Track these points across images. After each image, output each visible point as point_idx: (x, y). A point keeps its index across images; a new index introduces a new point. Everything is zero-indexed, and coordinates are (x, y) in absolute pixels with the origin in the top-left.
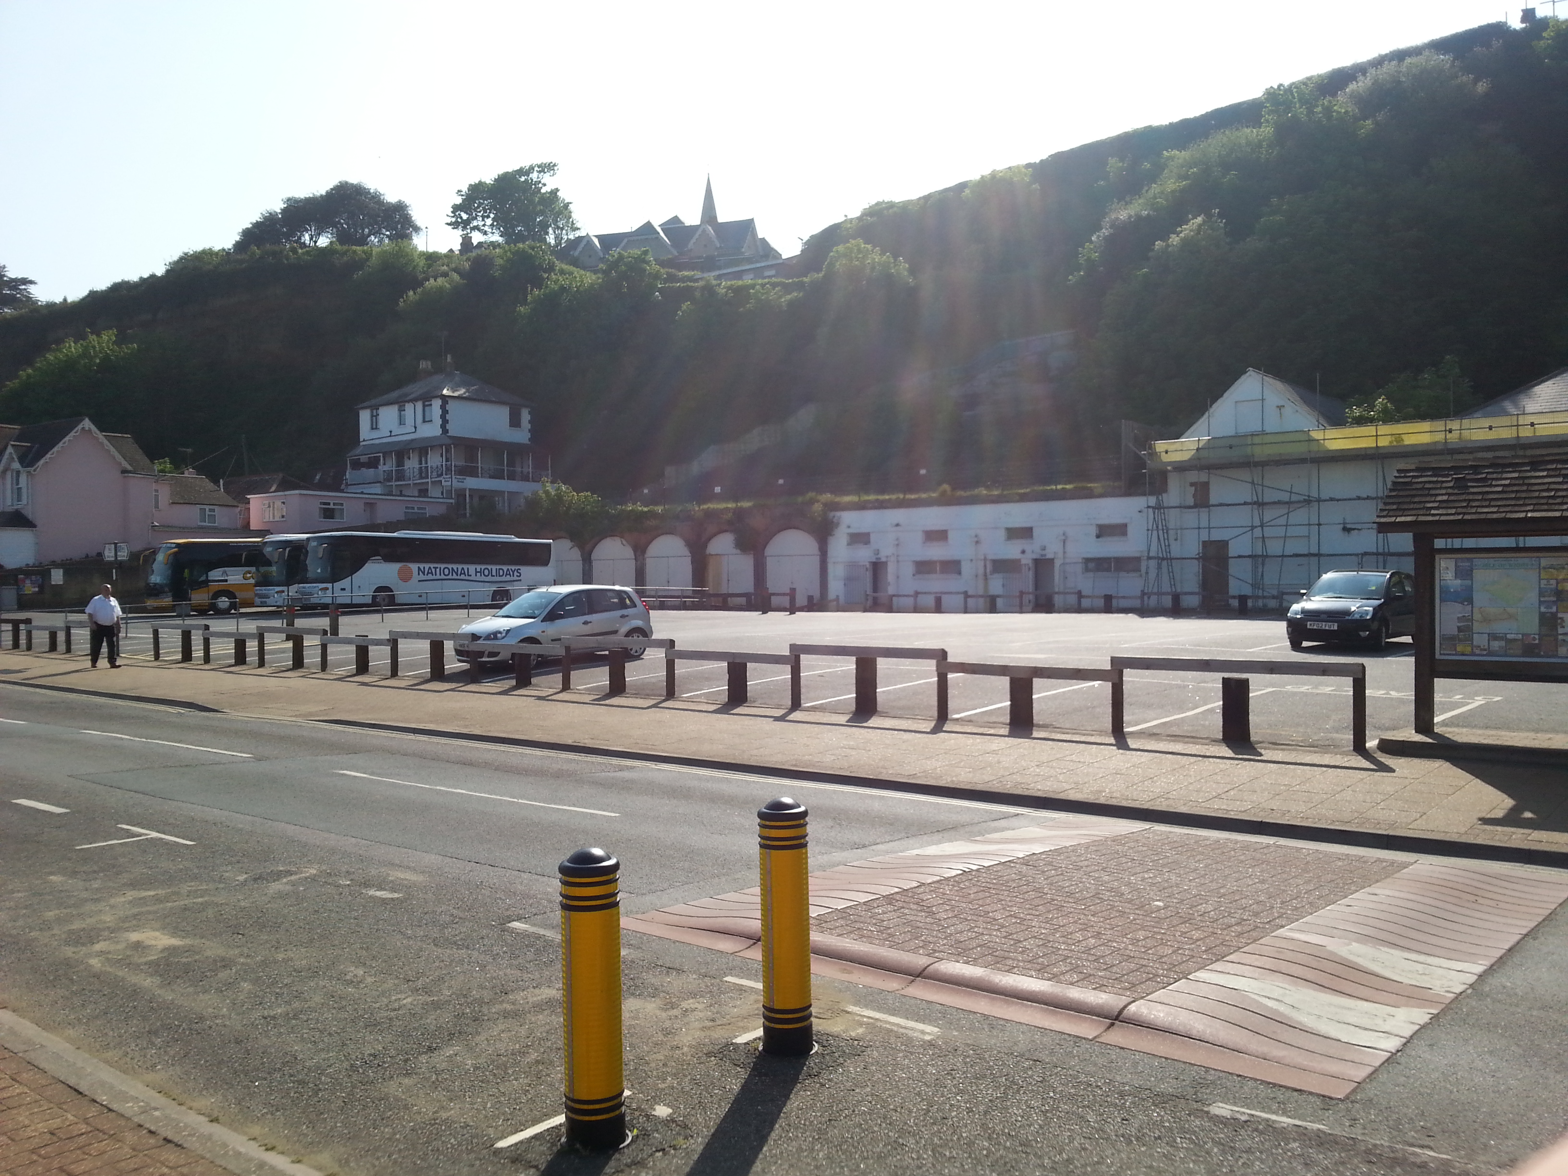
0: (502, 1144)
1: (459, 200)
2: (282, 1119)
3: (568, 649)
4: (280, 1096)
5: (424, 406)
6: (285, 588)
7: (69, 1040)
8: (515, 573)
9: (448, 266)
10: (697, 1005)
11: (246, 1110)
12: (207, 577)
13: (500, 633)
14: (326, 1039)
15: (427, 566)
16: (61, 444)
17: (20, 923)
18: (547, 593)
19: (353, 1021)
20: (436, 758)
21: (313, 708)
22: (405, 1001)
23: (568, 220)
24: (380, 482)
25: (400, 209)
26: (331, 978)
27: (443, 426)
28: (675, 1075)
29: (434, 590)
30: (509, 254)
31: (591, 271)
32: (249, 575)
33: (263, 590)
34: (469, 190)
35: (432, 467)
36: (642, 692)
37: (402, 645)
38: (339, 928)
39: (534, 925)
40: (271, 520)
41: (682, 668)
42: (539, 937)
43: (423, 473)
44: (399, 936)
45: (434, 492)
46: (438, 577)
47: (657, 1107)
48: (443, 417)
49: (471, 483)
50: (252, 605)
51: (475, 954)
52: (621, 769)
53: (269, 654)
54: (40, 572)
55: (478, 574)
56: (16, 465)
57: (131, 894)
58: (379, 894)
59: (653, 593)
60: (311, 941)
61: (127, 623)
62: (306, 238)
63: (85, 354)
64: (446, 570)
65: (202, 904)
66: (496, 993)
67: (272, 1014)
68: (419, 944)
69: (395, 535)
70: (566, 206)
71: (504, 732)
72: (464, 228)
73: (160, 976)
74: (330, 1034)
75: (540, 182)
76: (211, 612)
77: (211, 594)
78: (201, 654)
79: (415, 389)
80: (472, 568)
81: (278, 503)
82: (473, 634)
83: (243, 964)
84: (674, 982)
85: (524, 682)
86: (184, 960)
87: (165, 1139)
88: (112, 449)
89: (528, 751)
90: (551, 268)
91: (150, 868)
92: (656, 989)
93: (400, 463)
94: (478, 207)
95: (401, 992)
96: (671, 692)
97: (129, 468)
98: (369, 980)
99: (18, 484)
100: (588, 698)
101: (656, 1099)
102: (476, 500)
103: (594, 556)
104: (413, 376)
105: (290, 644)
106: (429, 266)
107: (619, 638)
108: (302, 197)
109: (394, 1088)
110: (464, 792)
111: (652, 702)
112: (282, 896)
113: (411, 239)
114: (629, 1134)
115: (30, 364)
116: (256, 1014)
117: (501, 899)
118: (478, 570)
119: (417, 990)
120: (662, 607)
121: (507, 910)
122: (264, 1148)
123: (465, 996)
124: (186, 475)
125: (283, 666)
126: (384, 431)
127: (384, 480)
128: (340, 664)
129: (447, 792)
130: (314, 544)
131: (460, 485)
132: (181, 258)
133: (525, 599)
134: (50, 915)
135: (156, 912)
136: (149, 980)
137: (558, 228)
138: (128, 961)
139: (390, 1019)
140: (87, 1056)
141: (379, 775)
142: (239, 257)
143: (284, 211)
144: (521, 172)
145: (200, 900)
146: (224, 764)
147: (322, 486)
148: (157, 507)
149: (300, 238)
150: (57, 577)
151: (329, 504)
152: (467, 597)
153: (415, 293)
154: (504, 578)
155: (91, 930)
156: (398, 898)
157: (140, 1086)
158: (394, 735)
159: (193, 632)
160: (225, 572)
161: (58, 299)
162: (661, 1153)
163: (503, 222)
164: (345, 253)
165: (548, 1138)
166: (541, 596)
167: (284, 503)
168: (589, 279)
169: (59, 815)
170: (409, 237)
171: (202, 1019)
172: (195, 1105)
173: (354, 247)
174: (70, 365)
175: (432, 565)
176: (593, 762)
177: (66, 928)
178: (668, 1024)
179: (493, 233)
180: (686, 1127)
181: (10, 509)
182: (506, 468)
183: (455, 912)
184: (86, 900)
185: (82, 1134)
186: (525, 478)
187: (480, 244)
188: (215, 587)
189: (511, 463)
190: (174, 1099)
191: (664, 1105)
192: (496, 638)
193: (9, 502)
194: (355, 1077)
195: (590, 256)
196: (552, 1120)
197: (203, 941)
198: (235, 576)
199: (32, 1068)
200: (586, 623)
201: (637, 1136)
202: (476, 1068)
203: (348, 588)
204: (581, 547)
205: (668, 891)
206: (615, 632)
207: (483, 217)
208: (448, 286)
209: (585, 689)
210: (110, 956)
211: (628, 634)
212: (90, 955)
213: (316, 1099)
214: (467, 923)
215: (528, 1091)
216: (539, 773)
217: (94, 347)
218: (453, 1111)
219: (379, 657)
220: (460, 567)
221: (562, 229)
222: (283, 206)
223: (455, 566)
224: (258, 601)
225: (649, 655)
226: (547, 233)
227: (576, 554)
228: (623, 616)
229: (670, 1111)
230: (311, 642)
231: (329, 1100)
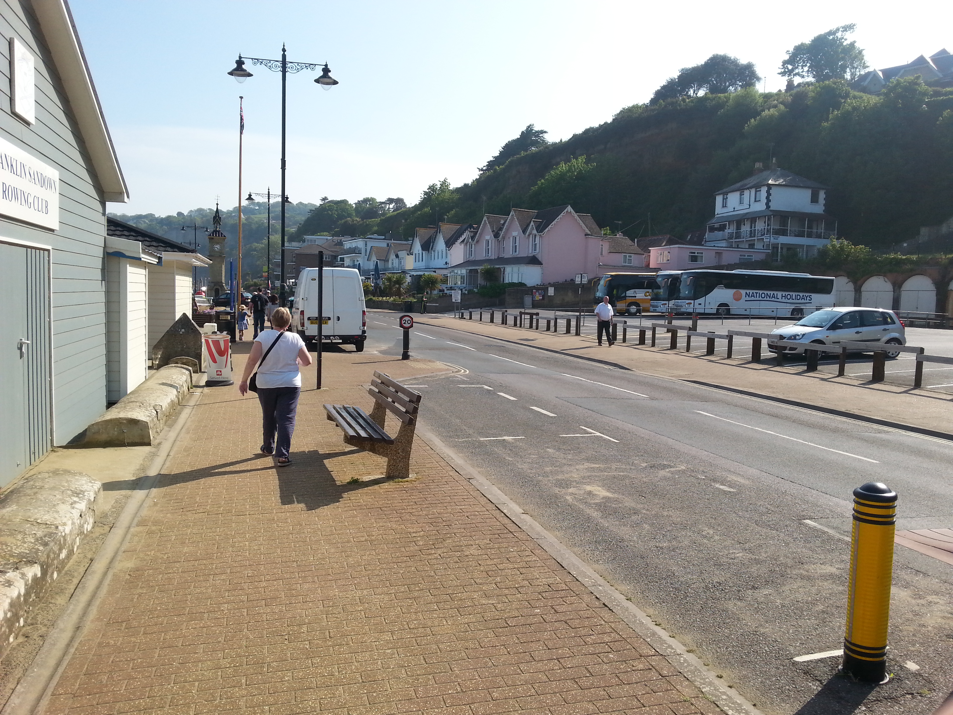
0: (798, 659)
1: (787, 57)
2: (666, 608)
3: (844, 349)
4: (665, 594)
5: (756, 192)
6: (667, 302)
7: (556, 537)
8: (808, 298)
9: (777, 100)
10: (938, 600)
11: (646, 598)
12: (626, 294)
13: (798, 335)
14: (691, 567)
15: (751, 292)
16: (556, 220)
17: (534, 471)
18: (832, 311)
19: (707, 560)
20: (755, 410)
21: (682, 373)
22: (738, 555)
23: (861, 62)
24: (726, 240)
25: (749, 67)
26: (694, 532)
27: (767, 204)
28: (922, 644)
29: (756, 307)
30: (818, 89)
31: (876, 95)
32: (647, 294)
33: (655, 303)
34: (794, 50)
35: (758, 230)
36: (896, 381)
37: (735, 339)
38: (699, 503)
39: (821, 524)
40: (662, 262)
41: (928, 368)
42: (824, 533)
43: (752, 233)
44: (734, 515)
45: (758, 245)
46: (758, 299)
47: (908, 662)
48: (768, 198)
49: (783, 240)
50: (648, 311)
51: (782, 535)
52: (880, 432)
53: (657, 339)
54: (543, 288)
55: (784, 298)
56: (535, 232)
57: (587, 465)
58: (721, 487)
59: (905, 315)
60: (683, 508)
61: (584, 318)
62: (691, 92)
63: (569, 170)
64: (763, 295)
65: (623, 476)
66: (796, 562)
67: (661, 546)
68: (747, 522)
69: (733, 272)
70: (860, 52)
71: (798, 399)
72: (789, 75)
73: (602, 512)
74: (693, 565)
75: (843, 38)
76: (627, 314)
77: (627, 304)
78: (622, 337)
79: (752, 180)
80: (780, 294)
81: (666, 253)
82: (781, 335)
83: (644, 514)
84: (921, 581)
85: (812, 368)
86: (614, 505)
87: (604, 604)
88: (581, 222)
89: (814, 412)
90: (847, 95)
91: (596, 452)
92: (907, 583)
93: (738, 228)
94: (800, 60)
95: (735, 549)
96: (918, 383)
97: (589, 233)
98: (717, 538)
99: (535, 241)
100: (856, 383)
101: (908, 656)
102: (785, 250)
103: (863, 289)
104: (750, 173)
105: (669, 335)
106: (765, 102)
107: (881, 345)
108: (690, 67)
109: (730, 605)
110: (773, 433)
111: (903, 389)
112: (665, 479)
113: (755, 86)
114: (887, 675)
115: (543, 177)
116: (652, 544)
117: (798, 504)
118: (784, 295)
119: (746, 550)
120: (912, 325)
121: (803, 511)
122: (655, 623)
123: (775, 560)
124: (618, 236)
125: (665, 347)
126: (730, 208)
127: (728, 238)
128: (697, 348)
129: (762, 432)
130: (685, 276)
131: (776, 241)
132: (621, 112)
133: (817, 315)
134: (548, 469)
135: (599, 477)
136: (596, 513)
137: (853, 68)
138: (585, 501)
139: (729, 564)
140: (565, 548)
141: (719, 416)
142: (653, 108)
143: (679, 77)
144: (830, 33)
145: (622, 474)
146: (634, 399)
147: (691, 242)
148: (602, 254)
149: (687, 93)
150: (551, 291)
151: (694, 253)
152: (775, 312)
153: (755, 120)
154: (800, 301)
155: (567, 481)
156: (733, 492)
157: (591, 570)
158: (728, 393)
159: (618, 324)
160: (635, 292)
161: (558, 141)
162: (910, 696)
163: (816, 69)
164: (714, 99)
165: (830, 663)
166: (827, 313)
167: (669, 252)
168: (874, 100)
169: (552, 417)
170: (752, 85)
171: (622, 540)
172: (619, 588)
173: (719, 95)
174: (562, 176)
175: (754, 291)
176: (859, 425)
177: (555, 478)
178: (916, 608)
179: (808, 76)
180: (930, 682)
181: (530, 255)
182: (806, 230)
183: (769, 507)
184: (565, 464)
185: (563, 590)
186: (819, 236)
187: (799, 85)
188: (629, 300)
189: (810, 227)
190: (608, 582)
191: (914, 662)
192: (795, 339)
193: (530, 251)
194: (708, 592)
195: (875, 85)
196: (832, 652)
197: (623, 497)
198: (640, 294)
199: (541, 548)
200: (857, 333)
201: (893, 679)
202: (783, 606)
203: (703, 304)
204: (855, 282)
205: (916, 519)
206: (878, 340)
207: (802, 66)
208: (777, 114)
209: (856, 377)
210: (576, 496)
211: (888, 342)
212: (566, 494)
213: (685, 601)
214: (776, 515)
215: (817, 629)
216: (823, 428)
217: (574, 166)
218: (767, 629)
219: (721, 345)
220: (772, 293)
221: (856, 68)
222: (679, 74)
223: (769, 292)
224: (652, 309)
225: (901, 357)
226: (845, 72)
227: (851, 286)
228: (885, 330)
229: (919, 668)
230: (682, 334)
231: (693, 604)
